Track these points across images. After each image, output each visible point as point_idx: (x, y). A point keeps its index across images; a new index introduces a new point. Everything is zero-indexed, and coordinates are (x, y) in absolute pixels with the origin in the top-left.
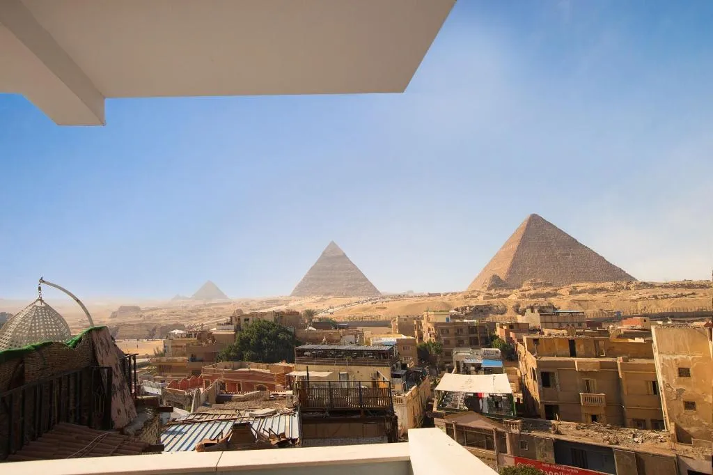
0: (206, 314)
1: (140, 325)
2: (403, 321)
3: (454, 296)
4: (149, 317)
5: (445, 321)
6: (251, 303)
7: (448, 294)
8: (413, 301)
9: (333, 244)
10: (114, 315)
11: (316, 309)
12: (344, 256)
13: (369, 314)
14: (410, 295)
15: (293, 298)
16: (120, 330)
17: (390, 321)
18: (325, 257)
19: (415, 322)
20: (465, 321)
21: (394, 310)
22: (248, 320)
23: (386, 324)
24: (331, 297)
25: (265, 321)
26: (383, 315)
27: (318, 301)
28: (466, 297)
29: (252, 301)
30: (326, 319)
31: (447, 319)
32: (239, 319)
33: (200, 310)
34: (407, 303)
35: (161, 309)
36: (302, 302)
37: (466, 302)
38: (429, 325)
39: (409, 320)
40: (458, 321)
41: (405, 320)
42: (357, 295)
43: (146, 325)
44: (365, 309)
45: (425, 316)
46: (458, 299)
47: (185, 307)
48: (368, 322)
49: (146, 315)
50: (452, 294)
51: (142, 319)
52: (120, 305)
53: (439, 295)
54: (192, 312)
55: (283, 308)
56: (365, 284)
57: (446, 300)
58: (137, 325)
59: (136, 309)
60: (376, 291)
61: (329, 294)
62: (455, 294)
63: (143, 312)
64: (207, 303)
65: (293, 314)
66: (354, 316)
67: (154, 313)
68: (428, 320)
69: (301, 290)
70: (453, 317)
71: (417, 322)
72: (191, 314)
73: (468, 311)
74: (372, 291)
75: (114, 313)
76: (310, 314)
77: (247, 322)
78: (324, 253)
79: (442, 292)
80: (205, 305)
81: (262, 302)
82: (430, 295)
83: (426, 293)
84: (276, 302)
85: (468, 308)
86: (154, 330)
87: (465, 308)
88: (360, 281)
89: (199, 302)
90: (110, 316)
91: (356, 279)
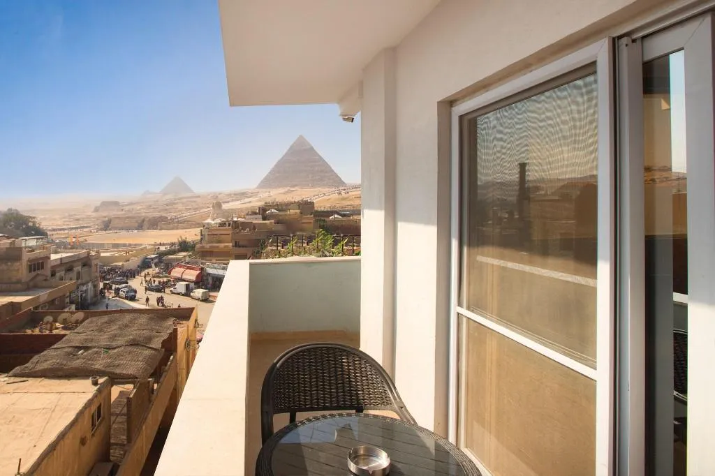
0: (180, 207)
4: (129, 211)
6: (219, 196)
9: (301, 137)
10: (96, 210)
12: (312, 149)
13: (349, 203)
15: (260, 190)
18: (293, 151)
24: (296, 188)
27: (285, 193)
29: (220, 194)
33: (174, 203)
35: (138, 204)
42: (327, 186)
43: (132, 218)
47: (158, 201)
49: (127, 208)
51: (124, 212)
54: (167, 205)
56: (331, 175)
58: (124, 218)
59: (116, 204)
60: (342, 183)
61: (296, 185)
63: (123, 206)
64: (177, 197)
67: (132, 207)
69: (268, 183)
72: (167, 207)
75: (96, 207)
78: (291, 147)
80: (177, 199)
81: (230, 195)
86: (143, 221)
88: (326, 172)
89: (170, 197)
90: (93, 210)
91: (322, 171)
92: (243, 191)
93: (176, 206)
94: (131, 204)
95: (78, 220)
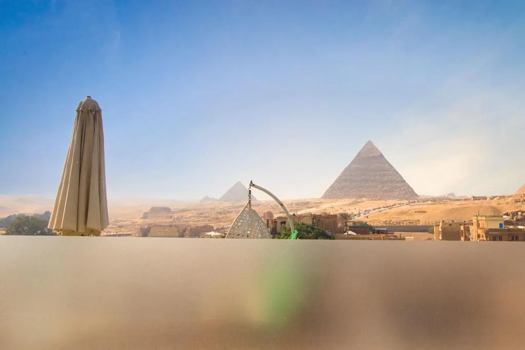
1: (171, 226)
2: (447, 226)
3: (502, 199)
4: (178, 219)
5: (498, 227)
7: (494, 197)
8: (456, 205)
9: (369, 143)
10: (145, 216)
11: (349, 212)
12: (381, 156)
13: (407, 218)
14: (451, 197)
15: (325, 200)
16: (151, 231)
17: (433, 226)
18: (360, 158)
19: (462, 228)
20: (520, 227)
21: (435, 215)
22: (285, 222)
23: (426, 229)
24: (364, 199)
25: (303, 224)
26: (422, 220)
27: (350, 205)
28: (517, 201)
30: (361, 223)
31: (501, 225)
32: (276, 222)
33: (228, 212)
34: (449, 206)
35: (191, 210)
36: (333, 204)
37: (518, 207)
38: (480, 231)
39: (454, 226)
40: (511, 227)
41: (450, 225)
42: (394, 198)
43: (176, 226)
44: (402, 213)
45: (475, 221)
46: (507, 203)
47: (214, 209)
48: (407, 227)
49: (176, 216)
50: (500, 197)
51: (172, 220)
52: (152, 206)
53: (485, 198)
54: (220, 213)
55: (314, 211)
56: (403, 186)
57: (494, 203)
58: (168, 226)
59: (167, 210)
60: (414, 194)
61: (364, 196)
62: (504, 197)
63: (173, 213)
64: (235, 205)
65: (329, 217)
66: (391, 221)
67: (184, 214)
68: (478, 225)
69: (334, 192)
70: (507, 223)
71: (464, 227)
72: (220, 216)
73: (519, 217)
74: (409, 194)
75: (145, 213)
76: (345, 217)
77: (283, 225)
78: (359, 154)
79: (489, 195)
80: (234, 207)
81: (292, 204)
82: (475, 198)
83: (470, 196)
84: (306, 204)
85: (520, 213)
86: (184, 231)
87: (517, 213)
88: (397, 182)
89: (227, 204)
90: (141, 216)
91: (392, 182)
92: (307, 201)
93: (229, 215)
94: (184, 211)
95: (121, 227)
